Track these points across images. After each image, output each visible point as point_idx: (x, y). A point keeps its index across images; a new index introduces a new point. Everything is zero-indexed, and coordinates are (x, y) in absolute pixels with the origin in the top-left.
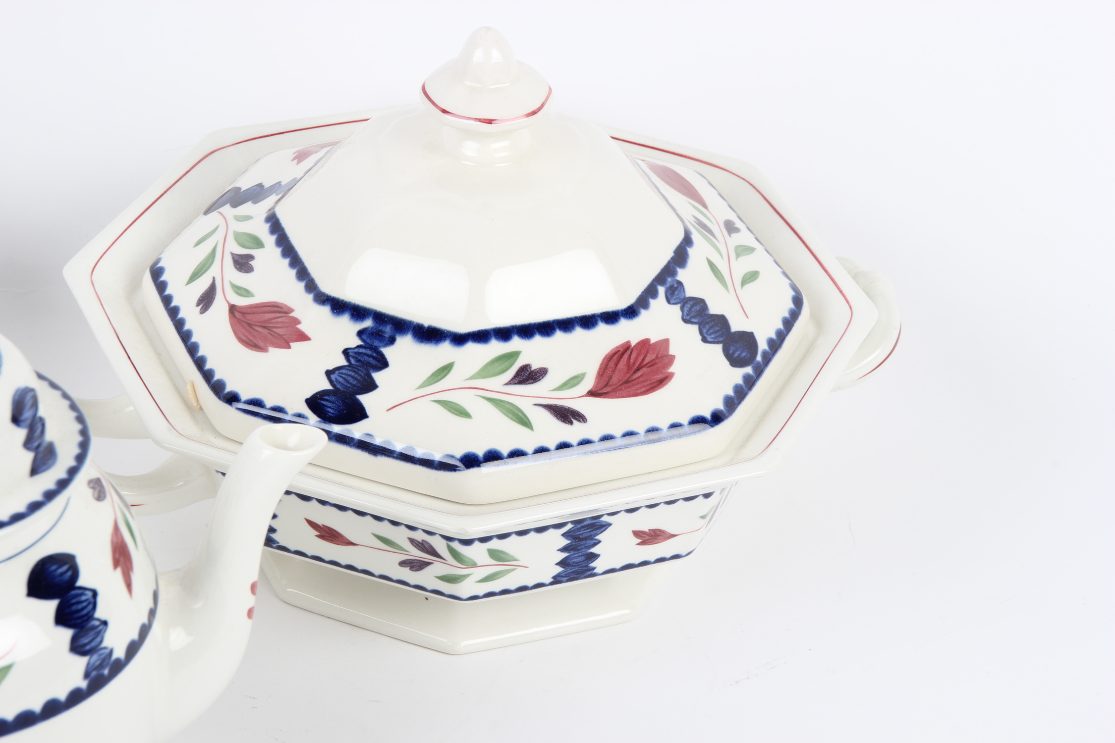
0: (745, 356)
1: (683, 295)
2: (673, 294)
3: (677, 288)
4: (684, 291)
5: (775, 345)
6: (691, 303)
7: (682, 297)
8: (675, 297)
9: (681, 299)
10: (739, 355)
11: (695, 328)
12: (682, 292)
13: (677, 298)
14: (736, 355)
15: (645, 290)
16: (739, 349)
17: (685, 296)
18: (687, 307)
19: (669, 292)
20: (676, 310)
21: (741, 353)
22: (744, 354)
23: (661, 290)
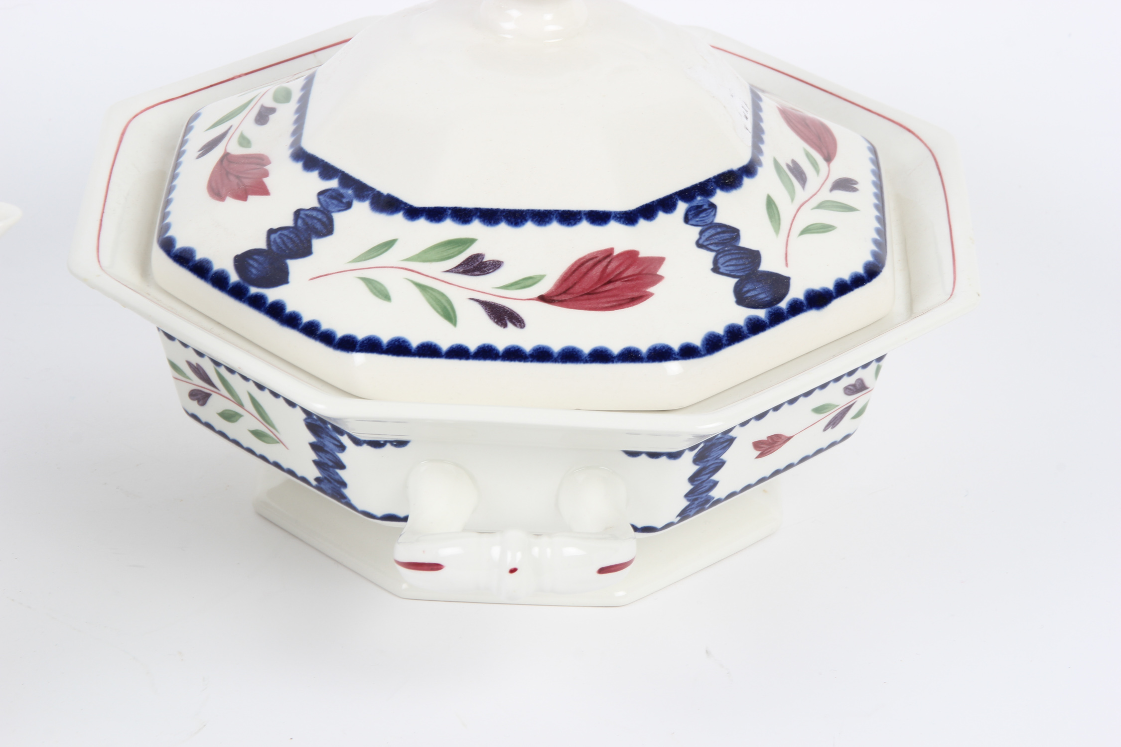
0: (252, 272)
1: (333, 210)
2: (332, 197)
3: (341, 202)
4: (339, 211)
5: (276, 312)
6: (325, 220)
7: (330, 209)
8: (328, 200)
9: (328, 207)
10: (253, 266)
11: (289, 222)
12: (337, 209)
13: (327, 203)
14: (251, 262)
15: (326, 163)
16: (260, 266)
17: (333, 212)
18: (318, 215)
19: (334, 194)
20: (310, 202)
21: (255, 268)
22: (254, 271)
23: (334, 184)
